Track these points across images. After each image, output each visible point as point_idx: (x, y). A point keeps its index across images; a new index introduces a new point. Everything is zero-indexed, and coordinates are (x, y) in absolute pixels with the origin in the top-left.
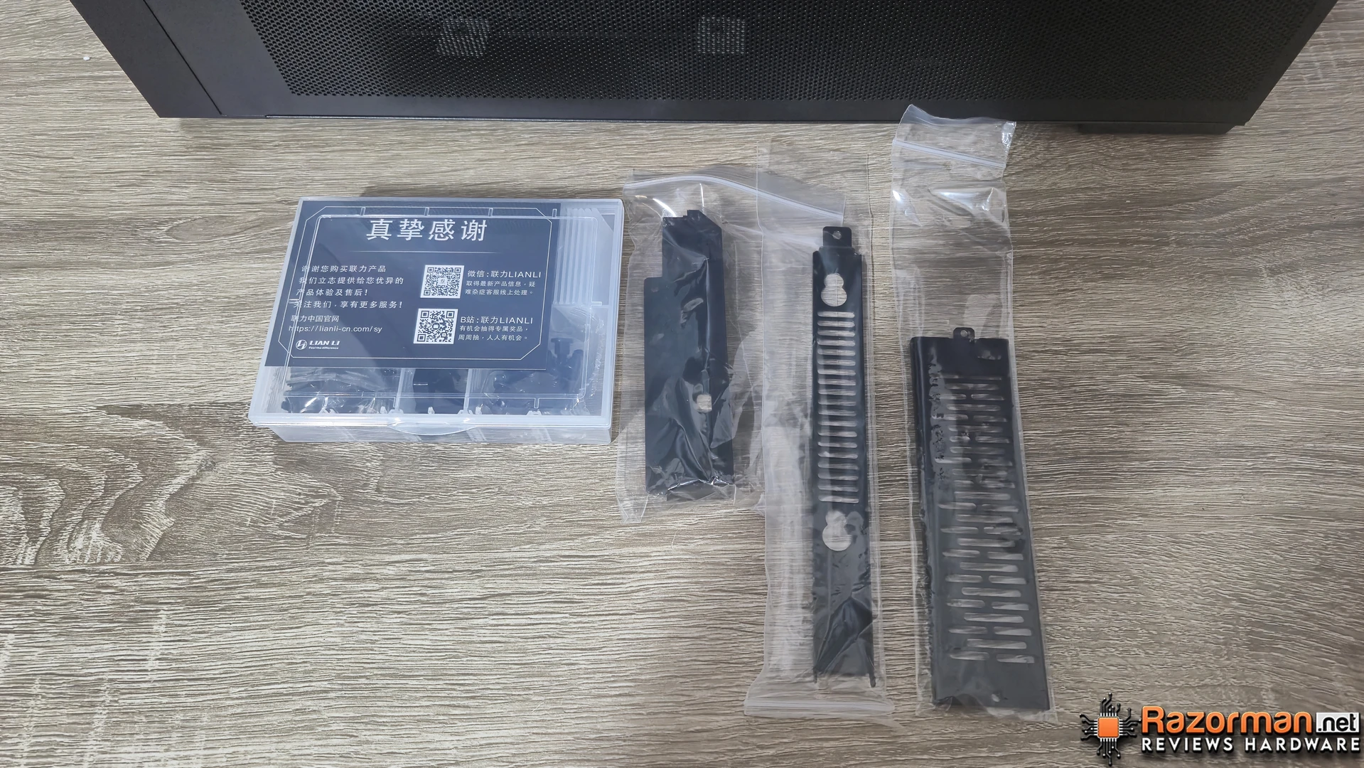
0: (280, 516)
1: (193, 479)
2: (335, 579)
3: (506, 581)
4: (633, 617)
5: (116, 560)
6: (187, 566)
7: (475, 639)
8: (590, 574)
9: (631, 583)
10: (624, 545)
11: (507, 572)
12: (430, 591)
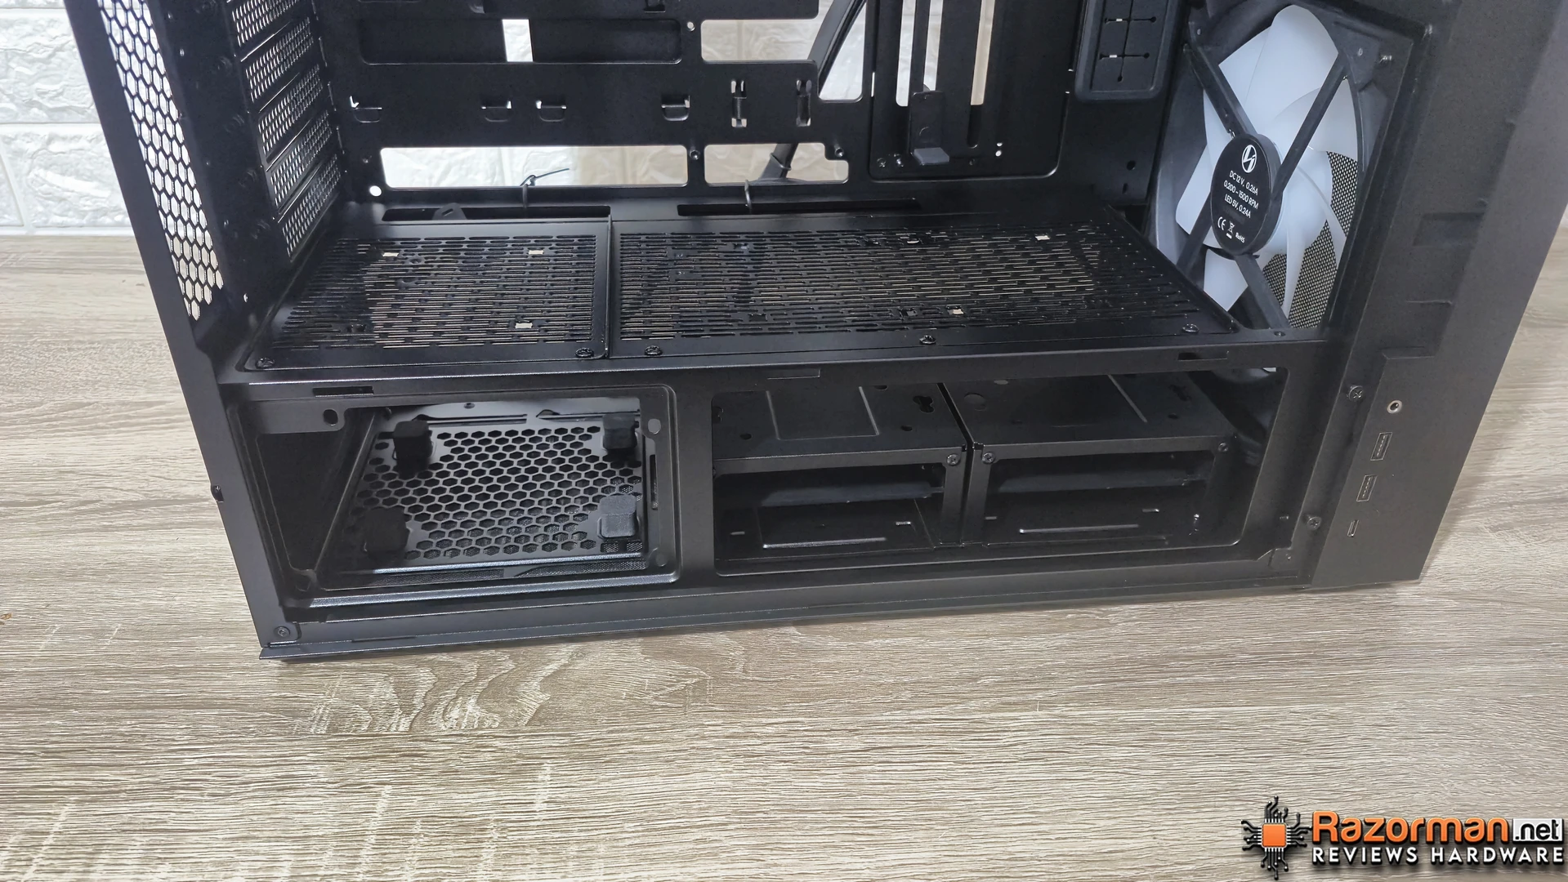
0: (655, 691)
1: (565, 665)
2: (717, 737)
3: (885, 737)
4: (1017, 764)
5: (493, 726)
6: (567, 729)
7: (866, 781)
8: (965, 732)
9: (1006, 738)
10: (991, 711)
11: (884, 731)
12: (811, 746)
